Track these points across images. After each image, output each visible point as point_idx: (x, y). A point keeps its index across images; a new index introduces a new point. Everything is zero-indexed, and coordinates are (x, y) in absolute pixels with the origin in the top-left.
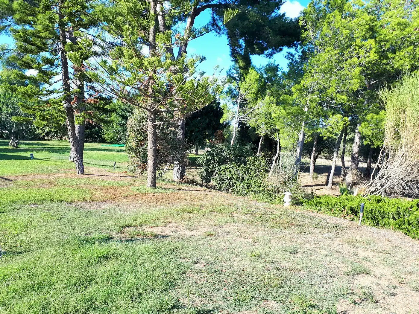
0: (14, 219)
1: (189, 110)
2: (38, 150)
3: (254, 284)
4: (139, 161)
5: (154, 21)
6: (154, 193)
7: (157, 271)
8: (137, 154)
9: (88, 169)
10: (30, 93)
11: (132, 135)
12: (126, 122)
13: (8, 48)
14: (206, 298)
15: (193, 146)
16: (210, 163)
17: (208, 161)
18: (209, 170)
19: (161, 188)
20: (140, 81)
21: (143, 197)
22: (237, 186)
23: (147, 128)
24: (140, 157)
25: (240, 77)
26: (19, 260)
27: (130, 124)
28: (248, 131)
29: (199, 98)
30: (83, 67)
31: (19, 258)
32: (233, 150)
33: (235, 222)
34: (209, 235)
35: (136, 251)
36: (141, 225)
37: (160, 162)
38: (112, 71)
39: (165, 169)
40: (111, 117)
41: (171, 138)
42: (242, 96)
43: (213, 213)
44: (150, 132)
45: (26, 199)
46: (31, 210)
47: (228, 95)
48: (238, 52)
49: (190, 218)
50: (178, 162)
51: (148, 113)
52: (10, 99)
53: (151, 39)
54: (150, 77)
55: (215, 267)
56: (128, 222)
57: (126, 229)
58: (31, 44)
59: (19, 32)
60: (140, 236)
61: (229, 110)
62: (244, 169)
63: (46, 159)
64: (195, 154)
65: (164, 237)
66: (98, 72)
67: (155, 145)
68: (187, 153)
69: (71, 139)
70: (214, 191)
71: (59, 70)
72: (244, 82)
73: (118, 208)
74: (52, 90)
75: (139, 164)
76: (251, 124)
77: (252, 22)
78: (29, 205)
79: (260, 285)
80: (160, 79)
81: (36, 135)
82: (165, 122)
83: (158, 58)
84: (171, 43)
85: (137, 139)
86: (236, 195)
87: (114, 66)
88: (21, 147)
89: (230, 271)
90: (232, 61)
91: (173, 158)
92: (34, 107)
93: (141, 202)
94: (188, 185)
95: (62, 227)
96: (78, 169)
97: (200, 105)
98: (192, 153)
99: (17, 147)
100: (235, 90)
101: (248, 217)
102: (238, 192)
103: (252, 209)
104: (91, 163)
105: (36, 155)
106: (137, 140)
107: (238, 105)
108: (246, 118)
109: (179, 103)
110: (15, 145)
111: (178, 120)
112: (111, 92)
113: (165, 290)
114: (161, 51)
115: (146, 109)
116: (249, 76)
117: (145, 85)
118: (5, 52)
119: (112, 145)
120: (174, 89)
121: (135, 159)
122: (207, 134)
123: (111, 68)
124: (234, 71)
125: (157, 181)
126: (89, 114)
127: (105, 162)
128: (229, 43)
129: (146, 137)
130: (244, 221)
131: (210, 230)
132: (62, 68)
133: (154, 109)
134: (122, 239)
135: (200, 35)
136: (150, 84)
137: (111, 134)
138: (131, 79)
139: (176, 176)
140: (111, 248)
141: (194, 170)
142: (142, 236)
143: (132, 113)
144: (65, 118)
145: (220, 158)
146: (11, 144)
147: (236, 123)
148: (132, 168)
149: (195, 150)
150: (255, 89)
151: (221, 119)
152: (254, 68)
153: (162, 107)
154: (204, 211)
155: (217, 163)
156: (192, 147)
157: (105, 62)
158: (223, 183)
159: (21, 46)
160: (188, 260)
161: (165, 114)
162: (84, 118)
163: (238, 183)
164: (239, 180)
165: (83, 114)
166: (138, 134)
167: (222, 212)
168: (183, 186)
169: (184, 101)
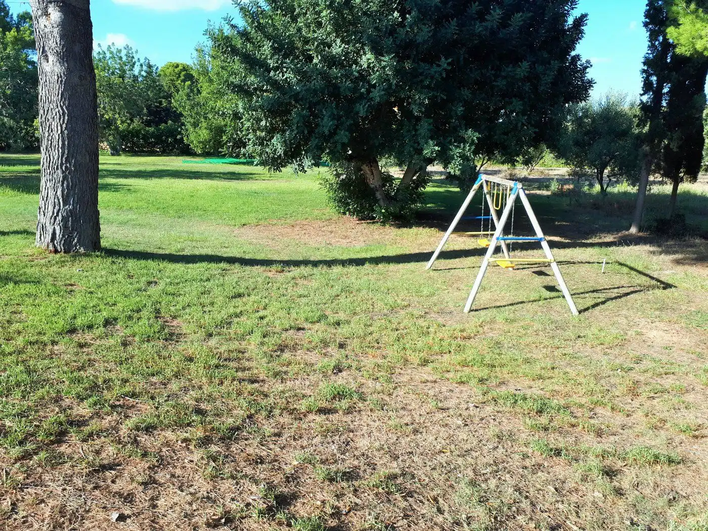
137: (204, 134)
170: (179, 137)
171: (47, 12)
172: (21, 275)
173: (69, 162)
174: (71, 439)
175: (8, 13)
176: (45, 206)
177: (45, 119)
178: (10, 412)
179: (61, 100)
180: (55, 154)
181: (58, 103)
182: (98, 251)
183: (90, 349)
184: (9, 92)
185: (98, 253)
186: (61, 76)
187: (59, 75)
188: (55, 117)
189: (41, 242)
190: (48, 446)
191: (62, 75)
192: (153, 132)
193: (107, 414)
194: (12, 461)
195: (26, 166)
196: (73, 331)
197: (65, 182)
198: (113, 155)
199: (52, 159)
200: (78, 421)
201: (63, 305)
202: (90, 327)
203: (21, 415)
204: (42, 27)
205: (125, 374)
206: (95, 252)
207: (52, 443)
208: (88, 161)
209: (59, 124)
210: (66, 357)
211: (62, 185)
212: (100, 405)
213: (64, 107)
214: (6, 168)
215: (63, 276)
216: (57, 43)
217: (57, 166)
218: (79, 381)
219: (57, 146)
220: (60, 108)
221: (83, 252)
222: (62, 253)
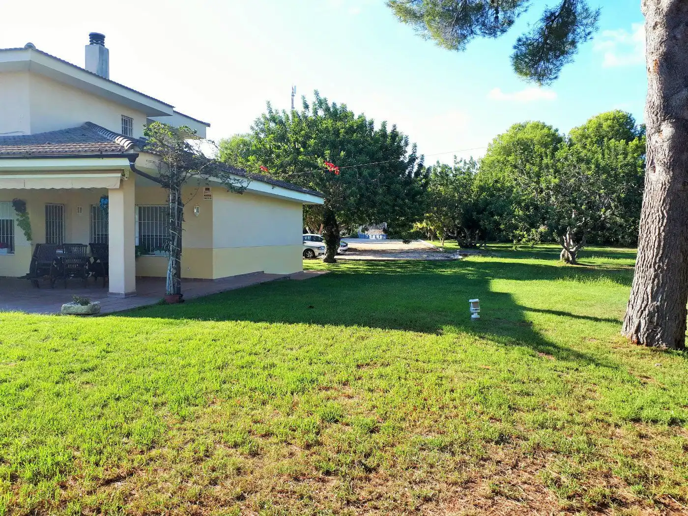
110: (571, 258)
146: (563, 255)
171: (660, 129)
172: (603, 359)
173: (662, 262)
174: (611, 513)
175: (633, 124)
176: (634, 300)
177: (646, 222)
178: (567, 470)
179: (662, 205)
180: (650, 254)
181: (659, 208)
182: (681, 350)
183: (649, 442)
184: (623, 196)
185: (681, 352)
186: (665, 184)
187: (664, 183)
188: (655, 221)
189: (626, 333)
190: (590, 510)
191: (666, 182)
193: (649, 506)
194: (560, 508)
195: (629, 260)
196: (637, 420)
197: (656, 280)
199: (646, 258)
200: (620, 500)
201: (633, 394)
202: (655, 422)
203: (575, 476)
204: (654, 143)
205: (678, 477)
206: (677, 350)
207: (594, 509)
208: (681, 260)
209: (657, 227)
210: (625, 442)
211: (653, 283)
212: (645, 495)
213: (664, 212)
214: (611, 260)
215: (640, 367)
216: (665, 155)
217: (651, 265)
218: (631, 467)
219: (653, 247)
220: (660, 212)
221: (665, 348)
222: (644, 345)
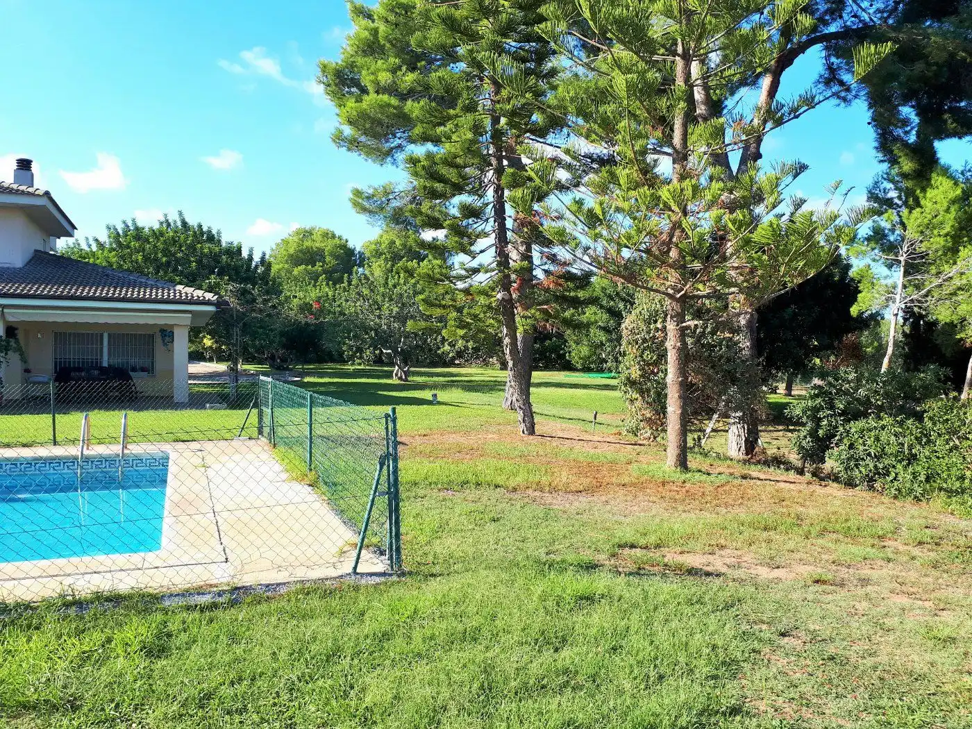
0: (418, 515)
1: (765, 288)
2: (444, 387)
3: (932, 697)
4: (648, 410)
5: (685, 101)
6: (684, 482)
7: (696, 638)
8: (643, 393)
9: (541, 425)
10: (438, 276)
11: (632, 351)
12: (620, 324)
13: (396, 190)
14: (808, 707)
15: (780, 374)
16: (821, 414)
17: (816, 410)
18: (821, 432)
19: (700, 471)
20: (653, 234)
21: (659, 489)
22: (897, 474)
23: (666, 335)
24: (650, 400)
25: (907, 198)
26: (435, 587)
27: (627, 329)
28: (935, 334)
29: (791, 260)
30: (534, 216)
31: (434, 583)
32: (884, 383)
33: (889, 560)
34: (817, 582)
35: (651, 594)
36: (658, 546)
37: (696, 413)
38: (592, 220)
39: (708, 430)
40: (585, 313)
41: (721, 357)
42: (912, 245)
43: (831, 535)
44: (671, 343)
45: (434, 479)
46: (444, 500)
47: (873, 245)
48: (897, 139)
49: (769, 541)
50: (739, 414)
51: (668, 301)
52: (395, 286)
53: (677, 140)
54: (674, 225)
55: (831, 649)
56: (629, 537)
57: (627, 551)
58: (441, 179)
59: (420, 162)
60: (656, 568)
61: (875, 281)
62: (917, 432)
63: (460, 405)
64: (786, 395)
65: (708, 574)
66: (566, 224)
67: (683, 371)
68: (764, 392)
69: (510, 364)
70: (835, 485)
71: (490, 226)
72: (918, 210)
73: (608, 507)
74: (476, 266)
75: (648, 415)
76: (942, 314)
77: (936, 64)
78: (439, 490)
79: (946, 700)
80: (696, 226)
81: (439, 356)
82: (708, 320)
83: (694, 181)
84: (724, 142)
85: (644, 360)
86: (895, 497)
87: (598, 211)
88: (413, 381)
89: (869, 662)
90: (882, 161)
91: (726, 405)
92: (444, 303)
93: (655, 499)
94: (766, 469)
95: (502, 535)
96: (523, 425)
97: (792, 275)
98: (776, 393)
99: (406, 380)
100: (893, 231)
101: (925, 550)
102: (899, 490)
103: (939, 533)
104: (546, 413)
105: (443, 396)
106: (642, 363)
107: (902, 269)
108: (927, 301)
109: (742, 275)
110: (404, 377)
111: (739, 315)
112: (591, 264)
113: (715, 677)
114: (699, 164)
115: (664, 293)
116: (930, 193)
117: (663, 243)
118: (391, 197)
119: (586, 375)
120: (729, 244)
121: (638, 404)
122: (816, 343)
123: (591, 215)
124: (890, 186)
125: (689, 456)
126: (545, 312)
127: (573, 413)
128: (874, 120)
129: (663, 356)
130: (913, 558)
131: (819, 570)
132: (495, 221)
133: (683, 292)
134: (620, 570)
135: (792, 116)
136: (674, 240)
137: (585, 350)
138: (633, 233)
139: (735, 446)
140: (600, 582)
141: (781, 433)
142: (661, 568)
143: (632, 304)
144: (499, 321)
145: (849, 403)
146: (396, 375)
147: (896, 315)
148: (633, 424)
149: (784, 385)
150: (951, 223)
151: (854, 306)
152: (946, 172)
153: (700, 286)
154: (806, 528)
155: (840, 415)
156: (777, 376)
157: (579, 203)
158: (857, 466)
159: (425, 187)
160: (764, 627)
161: (707, 302)
162: (536, 320)
163: (899, 466)
164: (903, 460)
165: (533, 311)
166: (645, 349)
167: (853, 534)
168: (754, 471)
169: (753, 270)
170: (561, 352)
192: (539, 348)
198: (501, 369)
